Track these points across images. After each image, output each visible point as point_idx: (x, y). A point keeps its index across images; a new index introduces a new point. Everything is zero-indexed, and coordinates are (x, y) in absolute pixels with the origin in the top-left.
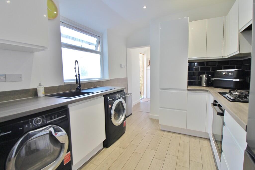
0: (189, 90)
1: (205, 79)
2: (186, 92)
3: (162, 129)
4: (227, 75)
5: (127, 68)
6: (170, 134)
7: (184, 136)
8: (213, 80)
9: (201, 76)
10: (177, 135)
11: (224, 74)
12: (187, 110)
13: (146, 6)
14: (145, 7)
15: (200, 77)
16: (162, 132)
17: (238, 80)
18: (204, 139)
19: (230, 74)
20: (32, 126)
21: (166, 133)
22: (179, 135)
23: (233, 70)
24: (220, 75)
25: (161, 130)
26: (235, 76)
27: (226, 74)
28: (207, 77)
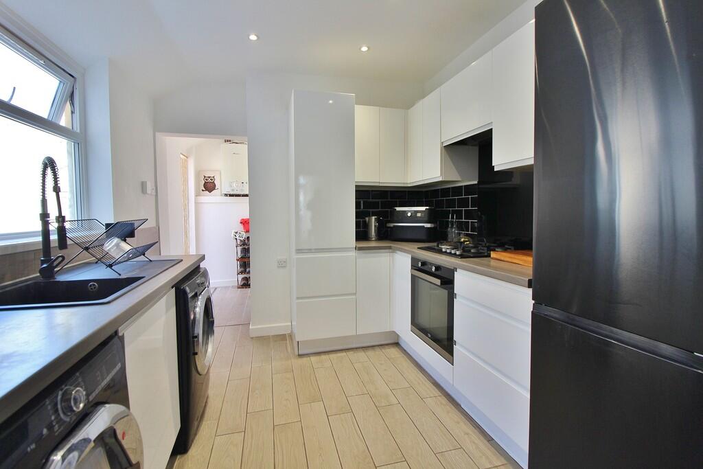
0: (360, 249)
1: (375, 226)
2: (353, 254)
3: (300, 353)
4: (414, 218)
5: (157, 195)
6: (323, 357)
7: (352, 352)
8: (390, 227)
9: (367, 219)
10: (339, 355)
11: (409, 214)
12: (355, 294)
13: (257, 36)
14: (253, 37)
15: (366, 221)
16: (305, 360)
17: (428, 225)
18: (387, 347)
19: (419, 215)
20: (59, 427)
21: (313, 359)
22: (344, 354)
23: (423, 208)
24: (403, 217)
25: (299, 355)
26: (426, 219)
27: (413, 215)
28: (377, 220)
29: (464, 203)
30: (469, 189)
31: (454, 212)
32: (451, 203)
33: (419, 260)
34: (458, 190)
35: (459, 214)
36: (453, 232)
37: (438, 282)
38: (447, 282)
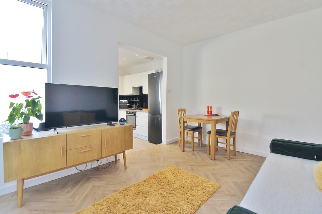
19: (126, 102)
23: (127, 100)
27: (124, 102)
29: (136, 99)
30: (137, 96)
31: (134, 101)
32: (133, 99)
33: (128, 112)
34: (135, 96)
35: (135, 102)
36: (134, 106)
37: (133, 115)
38: (135, 115)
